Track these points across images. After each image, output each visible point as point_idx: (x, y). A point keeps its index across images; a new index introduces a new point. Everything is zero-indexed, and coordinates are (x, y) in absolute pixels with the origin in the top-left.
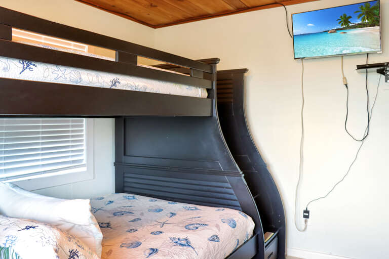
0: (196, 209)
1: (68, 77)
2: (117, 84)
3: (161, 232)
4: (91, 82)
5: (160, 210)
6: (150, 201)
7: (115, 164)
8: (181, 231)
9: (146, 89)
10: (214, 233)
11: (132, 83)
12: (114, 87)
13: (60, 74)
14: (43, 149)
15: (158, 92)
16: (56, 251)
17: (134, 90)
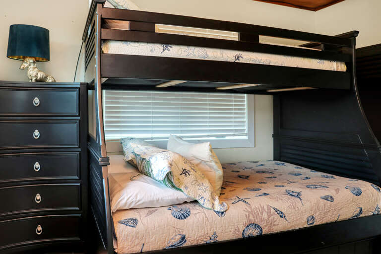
0: (332, 177)
1: (196, 54)
2: (240, 58)
3: (283, 186)
4: (216, 58)
5: (300, 175)
6: (296, 168)
7: (274, 136)
8: (300, 187)
9: (270, 62)
10: (330, 194)
11: (255, 58)
12: (237, 61)
13: (191, 52)
14: (210, 118)
15: (283, 65)
16: (171, 164)
17: (258, 63)
